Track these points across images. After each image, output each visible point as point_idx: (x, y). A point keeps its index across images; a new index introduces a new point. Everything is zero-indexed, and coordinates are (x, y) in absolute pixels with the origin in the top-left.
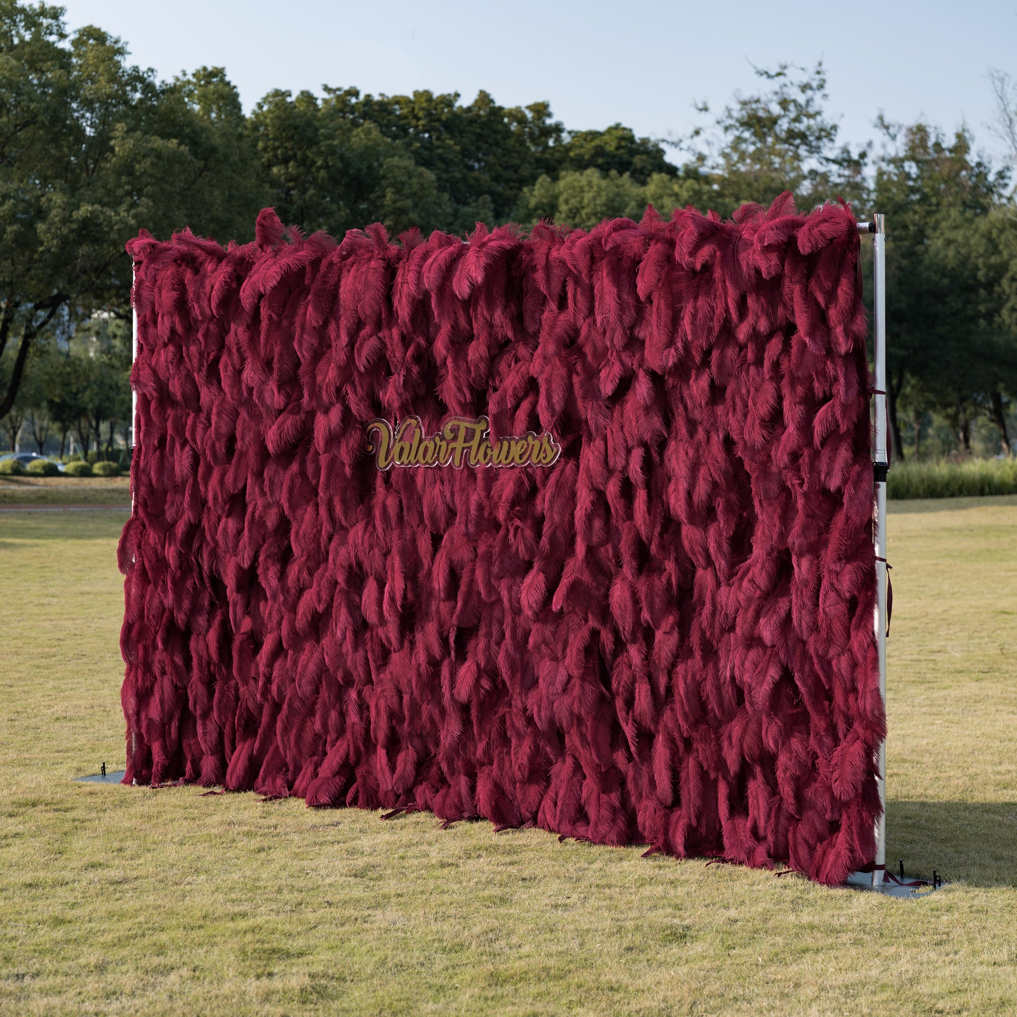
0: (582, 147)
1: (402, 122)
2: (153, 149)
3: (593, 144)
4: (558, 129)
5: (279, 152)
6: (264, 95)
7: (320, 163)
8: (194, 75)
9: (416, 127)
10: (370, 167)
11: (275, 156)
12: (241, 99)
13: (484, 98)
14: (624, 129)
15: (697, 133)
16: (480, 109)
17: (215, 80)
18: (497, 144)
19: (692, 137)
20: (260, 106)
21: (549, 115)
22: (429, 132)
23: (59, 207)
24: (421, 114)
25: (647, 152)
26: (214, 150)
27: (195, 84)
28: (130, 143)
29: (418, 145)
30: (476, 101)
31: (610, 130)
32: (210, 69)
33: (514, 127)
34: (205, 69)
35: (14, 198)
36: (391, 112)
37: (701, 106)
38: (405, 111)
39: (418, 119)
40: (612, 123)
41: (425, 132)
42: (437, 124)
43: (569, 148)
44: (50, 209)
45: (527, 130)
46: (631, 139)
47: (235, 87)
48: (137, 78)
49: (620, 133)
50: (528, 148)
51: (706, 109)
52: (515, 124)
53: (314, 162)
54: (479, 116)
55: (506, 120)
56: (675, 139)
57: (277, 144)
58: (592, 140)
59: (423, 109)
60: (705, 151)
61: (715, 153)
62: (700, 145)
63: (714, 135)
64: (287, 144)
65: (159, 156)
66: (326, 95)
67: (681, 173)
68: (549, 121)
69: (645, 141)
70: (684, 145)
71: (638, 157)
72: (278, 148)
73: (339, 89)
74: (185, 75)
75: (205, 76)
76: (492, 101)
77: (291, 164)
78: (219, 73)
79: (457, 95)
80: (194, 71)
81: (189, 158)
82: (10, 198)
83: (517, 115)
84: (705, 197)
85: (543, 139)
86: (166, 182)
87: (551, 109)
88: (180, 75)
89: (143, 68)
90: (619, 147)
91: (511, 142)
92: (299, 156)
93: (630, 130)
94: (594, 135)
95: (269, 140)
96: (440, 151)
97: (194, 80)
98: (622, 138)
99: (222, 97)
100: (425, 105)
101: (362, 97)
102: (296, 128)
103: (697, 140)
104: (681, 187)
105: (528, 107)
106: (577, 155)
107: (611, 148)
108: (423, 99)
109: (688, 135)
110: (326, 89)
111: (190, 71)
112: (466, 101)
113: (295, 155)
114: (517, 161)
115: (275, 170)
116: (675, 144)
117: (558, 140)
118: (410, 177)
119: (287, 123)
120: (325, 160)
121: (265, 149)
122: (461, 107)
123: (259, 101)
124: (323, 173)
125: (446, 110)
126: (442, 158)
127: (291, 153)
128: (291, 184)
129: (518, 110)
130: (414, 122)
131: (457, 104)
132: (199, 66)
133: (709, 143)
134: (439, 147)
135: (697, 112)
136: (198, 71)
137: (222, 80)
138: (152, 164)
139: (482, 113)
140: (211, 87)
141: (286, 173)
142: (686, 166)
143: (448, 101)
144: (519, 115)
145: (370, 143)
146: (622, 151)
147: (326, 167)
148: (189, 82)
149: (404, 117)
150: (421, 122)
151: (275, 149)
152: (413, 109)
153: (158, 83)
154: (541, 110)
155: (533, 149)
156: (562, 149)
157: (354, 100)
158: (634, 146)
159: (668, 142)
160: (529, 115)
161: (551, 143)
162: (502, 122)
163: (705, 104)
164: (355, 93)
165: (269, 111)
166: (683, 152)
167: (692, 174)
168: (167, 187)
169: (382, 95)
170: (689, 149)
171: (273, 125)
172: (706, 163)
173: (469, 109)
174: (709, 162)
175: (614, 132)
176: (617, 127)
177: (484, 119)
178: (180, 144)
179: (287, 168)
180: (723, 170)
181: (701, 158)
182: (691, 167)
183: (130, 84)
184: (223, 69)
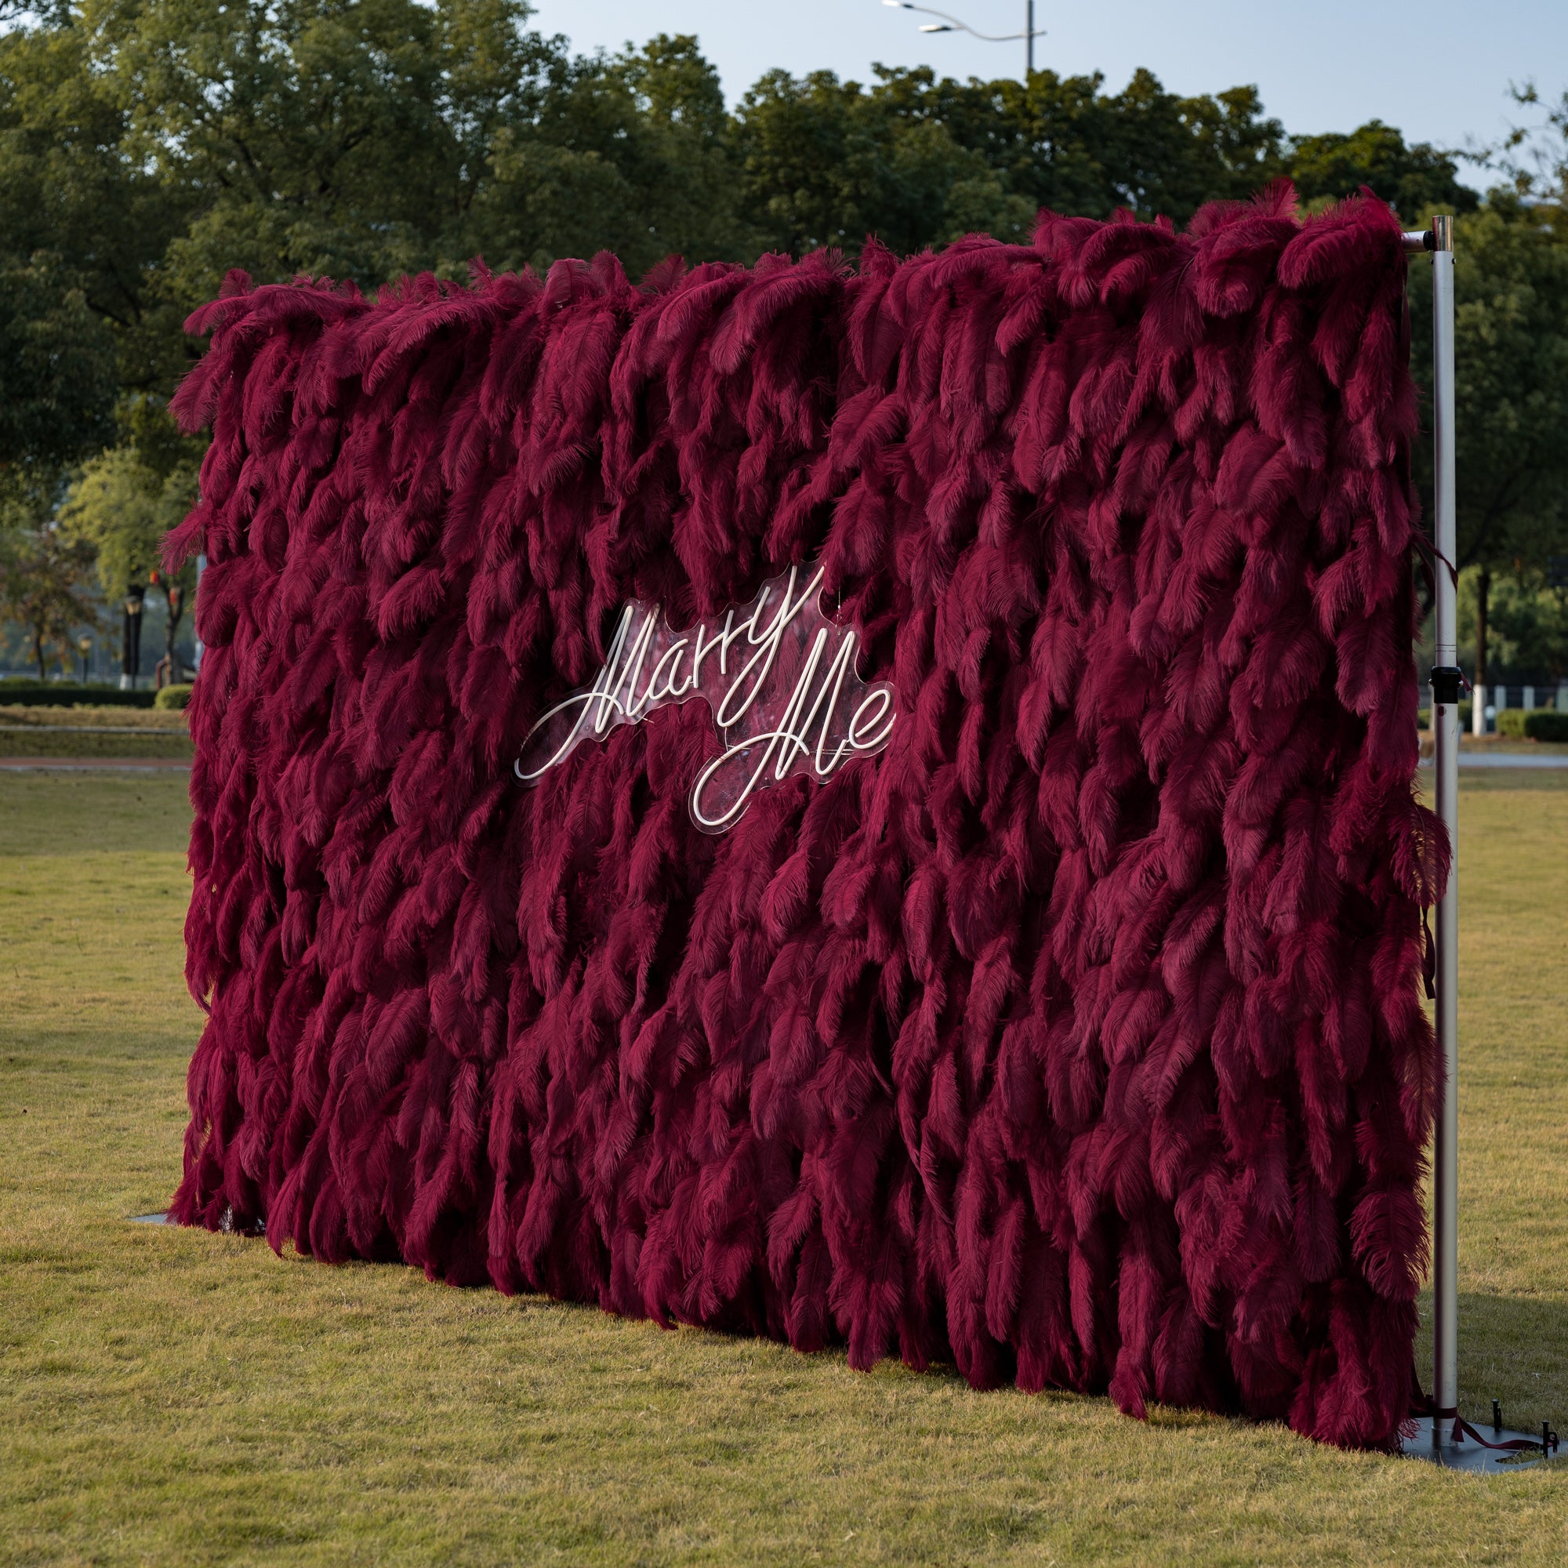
0: (1313, 162)
1: (1005, 123)
2: (556, 169)
3: (1331, 156)
4: (1273, 131)
5: (781, 173)
6: (757, 80)
7: (846, 191)
8: (646, 50)
9: (1027, 132)
10: (930, 197)
11: (775, 179)
12: (723, 87)
13: (1145, 81)
14: (1387, 130)
15: (1517, 138)
16: (1137, 100)
17: (680, 56)
18: (1165, 157)
19: (1507, 146)
20: (750, 98)
21: (1258, 109)
22: (1050, 139)
23: (403, 267)
24: (1037, 109)
25: (1426, 170)
26: (662, 168)
27: (646, 64)
28: (520, 159)
29: (1029, 160)
30: (1131, 88)
31: (1362, 132)
32: (672, 38)
33: (1197, 129)
34: (664, 38)
35: (331, 253)
36: (989, 108)
37: (1522, 92)
38: (1011, 104)
39: (1032, 117)
40: (1365, 121)
41: (1042, 139)
42: (1064, 126)
43: (1289, 165)
44: (386, 270)
45: (1219, 133)
46: (1397, 146)
47: (713, 67)
48: (539, 52)
49: (1379, 136)
50: (1222, 166)
51: (1531, 97)
52: (1199, 125)
53: (838, 190)
54: (1134, 111)
55: (1183, 119)
56: (1478, 149)
57: (777, 160)
58: (1330, 150)
59: (1040, 101)
60: (1531, 167)
61: (1549, 172)
62: (1522, 159)
63: (1546, 140)
64: (794, 160)
65: (566, 180)
66: (879, 81)
67: (1483, 204)
68: (1257, 119)
69: (1423, 151)
70: (1494, 160)
71: (1409, 176)
72: (780, 166)
73: (899, 70)
74: (631, 48)
75: (663, 51)
76: (1158, 86)
77: (799, 193)
78: (687, 44)
79: (1099, 77)
80: (645, 43)
81: (617, 180)
82: (325, 251)
83: (1201, 109)
84: (1515, 242)
85: (1247, 149)
86: (578, 223)
87: (1261, 99)
88: (623, 51)
89: (547, 36)
90: (1376, 161)
91: (1191, 153)
92: (813, 180)
93: (1397, 132)
94: (1334, 141)
95: (764, 154)
96: (1065, 170)
97: (646, 57)
98: (1382, 146)
99: (688, 83)
100: (1043, 94)
101: (937, 81)
102: (809, 132)
103: (1515, 149)
104: (1474, 226)
105: (1223, 97)
106: (1304, 176)
107: (1363, 162)
108: (1041, 86)
109: (1502, 143)
110: (879, 70)
111: (641, 42)
112: (1113, 87)
113: (806, 179)
114: (1199, 187)
115: (773, 204)
116: (1480, 159)
117: (1272, 152)
118: (994, 213)
119: (794, 125)
120: (856, 187)
121: (757, 170)
122: (1104, 99)
123: (749, 89)
124: (850, 207)
125: (1080, 103)
126: (1067, 182)
127: (799, 174)
128: (800, 227)
129: (1205, 100)
130: (1026, 123)
131: (1099, 93)
132: (654, 35)
133: (1537, 155)
134: (1066, 164)
135: (1516, 102)
136: (652, 43)
137: (692, 56)
138: (554, 193)
139: (1141, 106)
140: (673, 68)
141: (793, 209)
142: (1494, 192)
143: (1083, 87)
144: (1206, 110)
145: (929, 157)
146: (1381, 168)
147: (856, 197)
148: (637, 60)
149: (1010, 116)
150: (1037, 124)
151: (774, 169)
152: (1024, 102)
153: (571, 59)
154: (1244, 100)
155: (1228, 164)
156: (1279, 166)
157: (924, 88)
158: (1404, 159)
159: (1465, 156)
160: (1223, 109)
161: (1260, 155)
162: (1175, 121)
163: (1530, 88)
164: (926, 75)
165: (764, 105)
166: (1492, 171)
167: (1505, 205)
168: (577, 231)
169: (973, 79)
170: (1502, 164)
171: (771, 130)
172: (1532, 188)
173: (1118, 101)
174: (1538, 187)
175: (1369, 137)
176: (1375, 127)
177: (1144, 117)
178: (602, 159)
179: (793, 200)
180: (1560, 198)
181: (1524, 180)
182: (1505, 192)
183: (528, 62)
184: (694, 38)
